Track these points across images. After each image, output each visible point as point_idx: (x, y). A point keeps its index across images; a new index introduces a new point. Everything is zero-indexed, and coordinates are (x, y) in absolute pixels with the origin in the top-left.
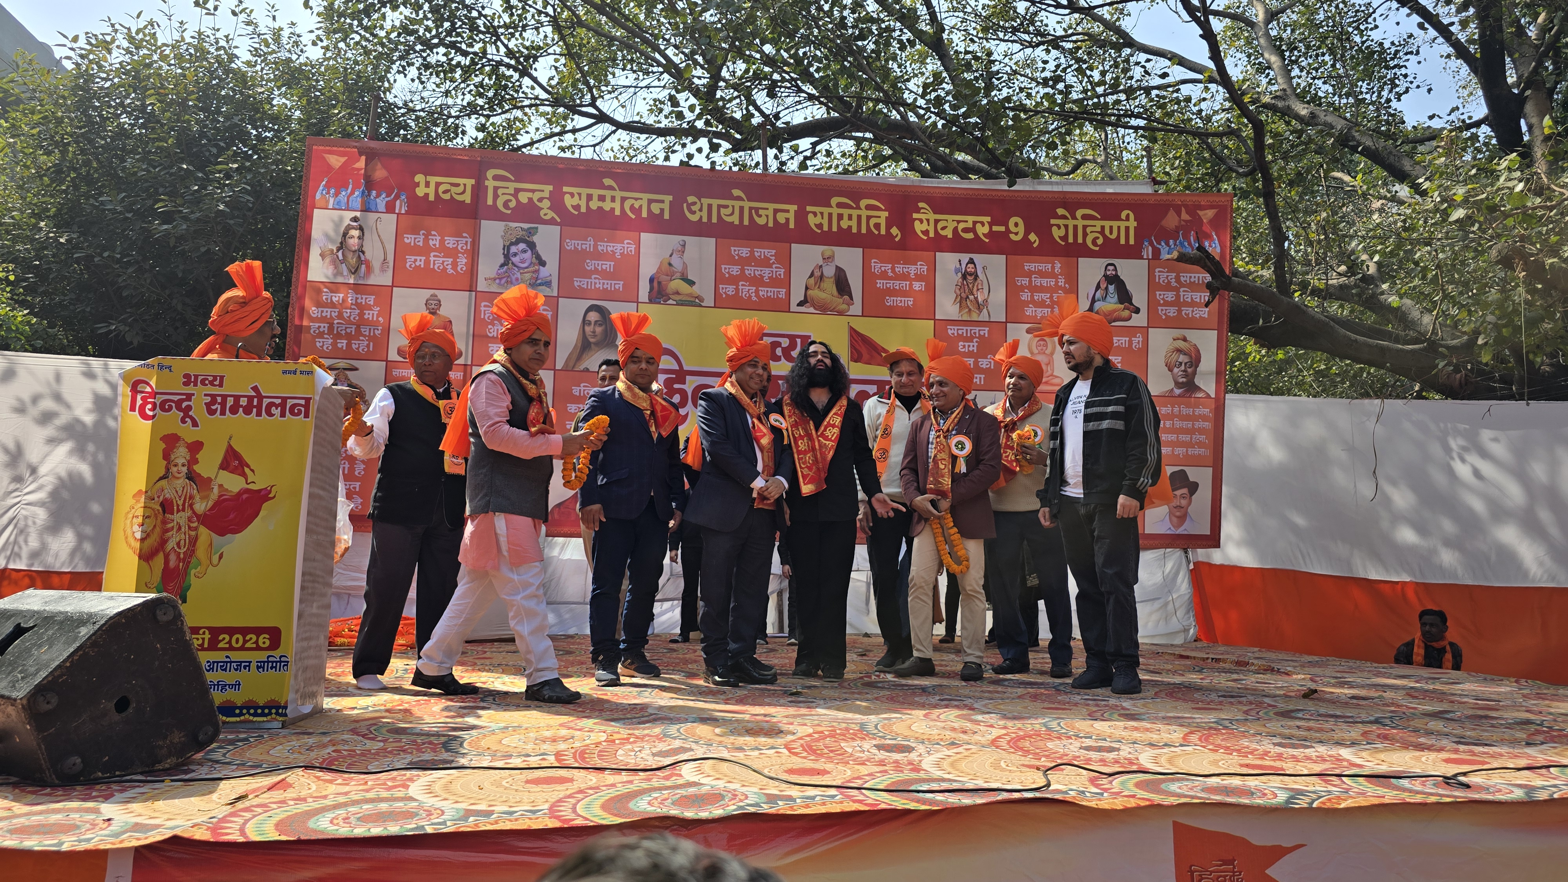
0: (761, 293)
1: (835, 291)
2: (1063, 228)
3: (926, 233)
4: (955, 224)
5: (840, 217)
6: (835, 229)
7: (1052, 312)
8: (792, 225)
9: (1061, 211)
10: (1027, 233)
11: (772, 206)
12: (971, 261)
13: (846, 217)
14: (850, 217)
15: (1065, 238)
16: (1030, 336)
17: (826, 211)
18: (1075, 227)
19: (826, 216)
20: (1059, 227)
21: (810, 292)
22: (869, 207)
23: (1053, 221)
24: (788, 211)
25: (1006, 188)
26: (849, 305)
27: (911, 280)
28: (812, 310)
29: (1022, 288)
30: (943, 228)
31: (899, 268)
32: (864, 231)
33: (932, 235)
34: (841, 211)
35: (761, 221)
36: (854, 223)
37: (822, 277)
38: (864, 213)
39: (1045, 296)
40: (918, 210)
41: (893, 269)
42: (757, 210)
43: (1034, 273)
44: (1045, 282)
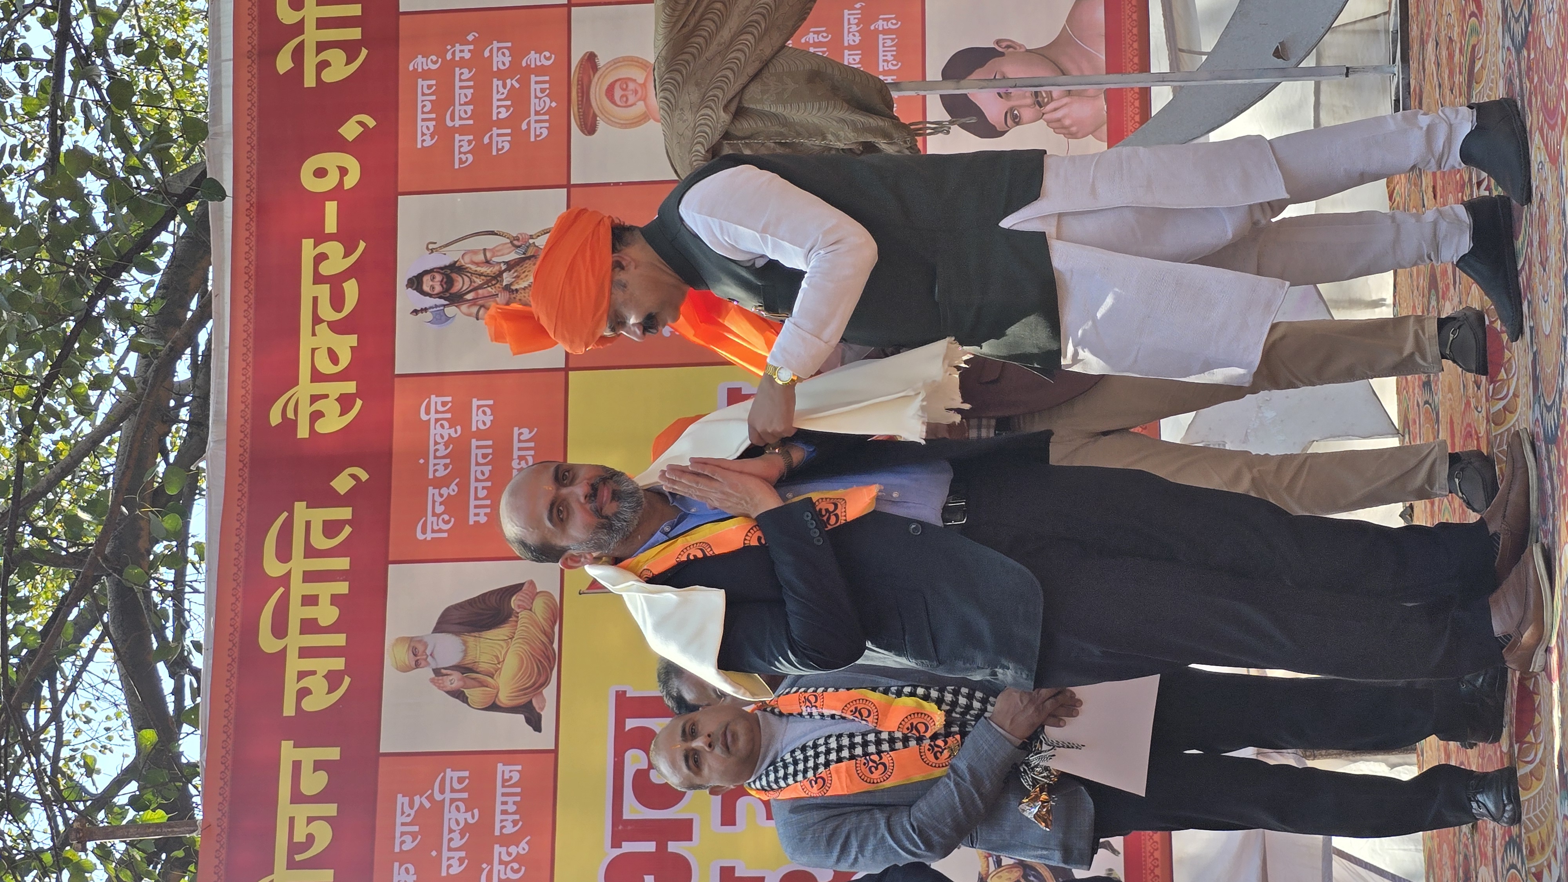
0: (510, 830)
1: (499, 633)
2: (324, 56)
3: (345, 402)
4: (322, 328)
5: (309, 626)
6: (339, 640)
7: (540, 70)
8: (333, 753)
9: (284, 63)
10: (341, 145)
11: (285, 808)
12: (416, 283)
13: (310, 612)
14: (310, 600)
15: (350, 49)
16: (601, 125)
17: (294, 664)
18: (323, 23)
19: (308, 664)
20: (323, 65)
21: (504, 699)
22: (284, 554)
23: (310, 81)
24: (297, 766)
25: (228, 203)
26: (534, 595)
27: (468, 435)
28: (549, 692)
29: (481, 150)
30: (334, 357)
31: (438, 468)
32: (342, 563)
33: (350, 387)
34: (294, 625)
35: (324, 835)
36: (325, 590)
37: (464, 669)
38: (299, 564)
39: (499, 91)
40: (289, 425)
41: (440, 483)
42: (294, 848)
43: (440, 121)
44: (463, 94)
